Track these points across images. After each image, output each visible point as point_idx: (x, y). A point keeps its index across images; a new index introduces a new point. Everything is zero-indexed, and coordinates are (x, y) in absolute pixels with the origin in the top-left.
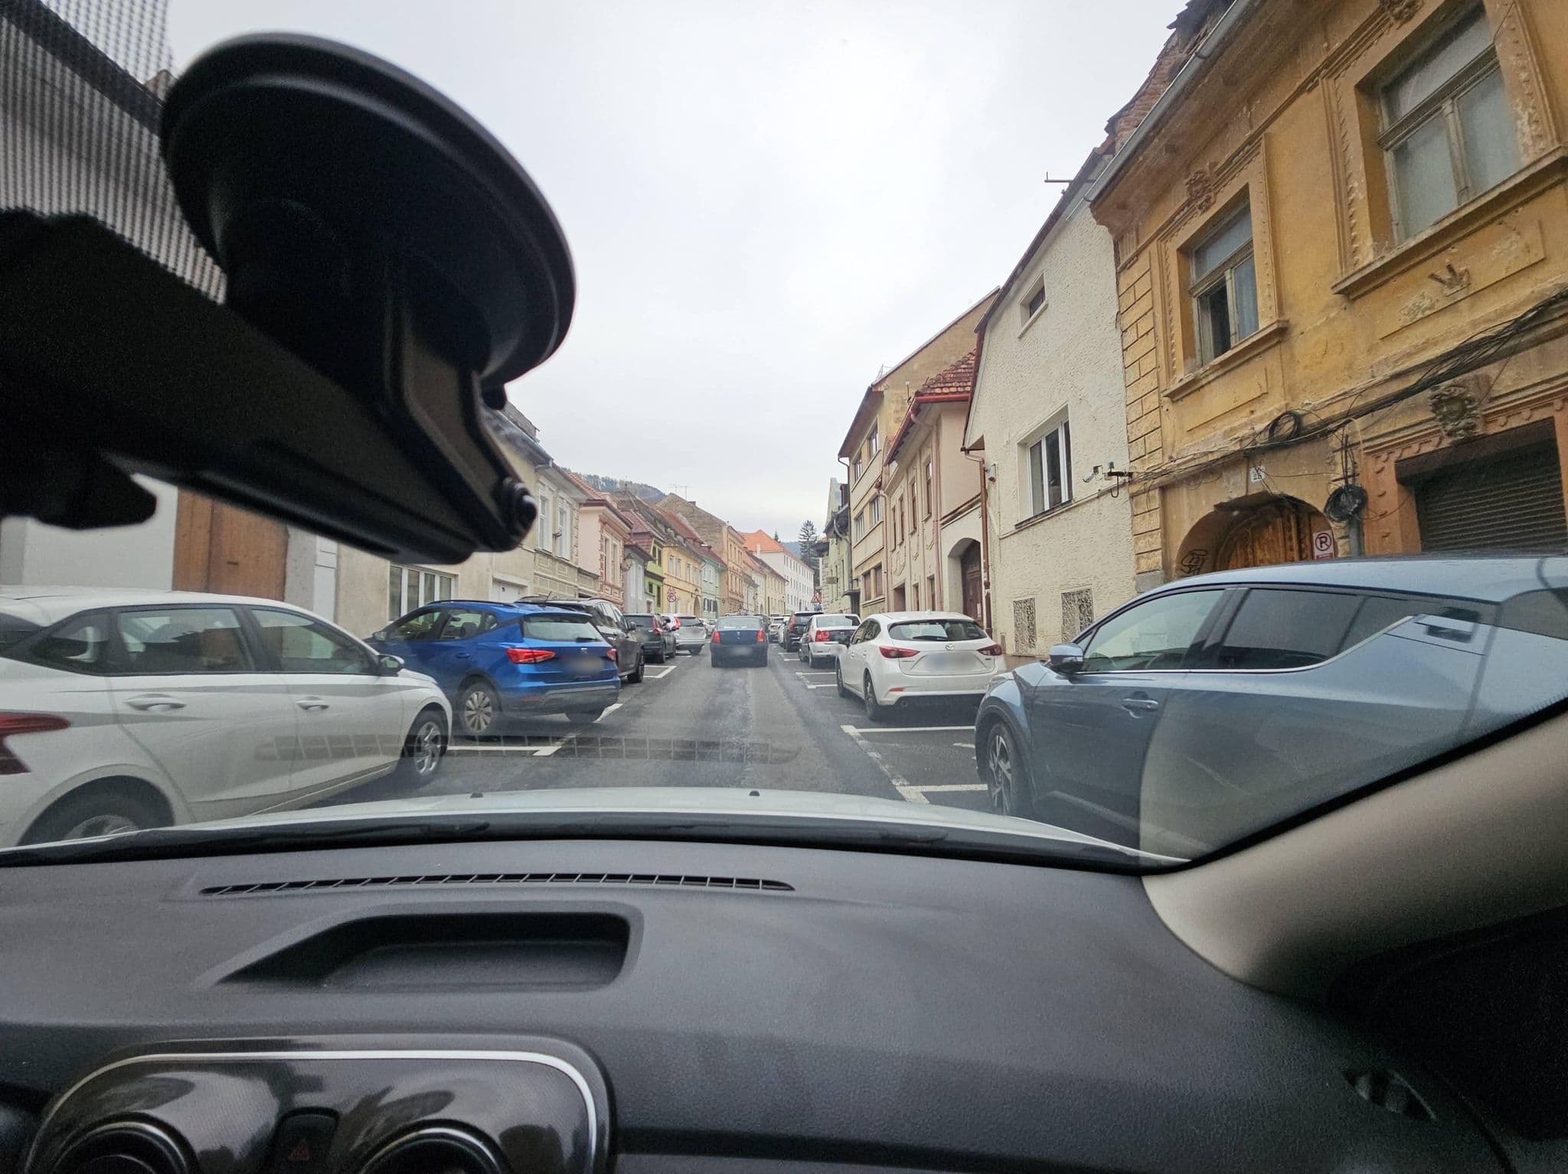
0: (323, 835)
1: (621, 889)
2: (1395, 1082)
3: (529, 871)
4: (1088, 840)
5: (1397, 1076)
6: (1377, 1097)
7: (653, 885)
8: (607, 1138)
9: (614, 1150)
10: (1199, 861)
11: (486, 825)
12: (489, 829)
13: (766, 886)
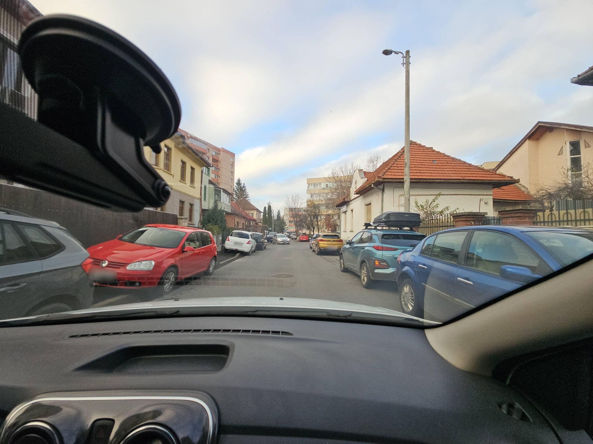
0: (118, 315)
1: (227, 335)
2: (516, 406)
3: (193, 329)
4: (410, 316)
5: (517, 404)
6: (509, 413)
7: (240, 334)
8: (217, 429)
9: (219, 433)
10: (445, 324)
11: (178, 311)
12: (180, 312)
13: (282, 334)
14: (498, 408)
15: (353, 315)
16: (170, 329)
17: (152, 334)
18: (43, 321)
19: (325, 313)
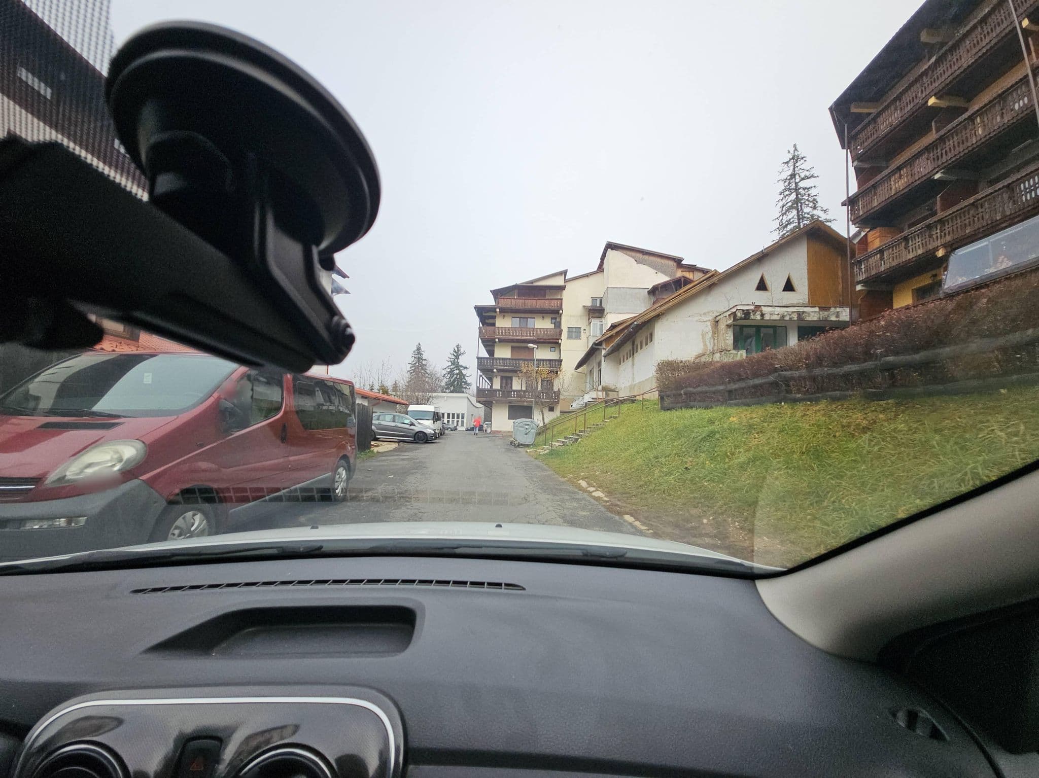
1: (410, 589)
2: (922, 716)
3: (350, 578)
5: (923, 712)
6: (910, 725)
7: (432, 587)
8: (402, 756)
9: (406, 763)
10: (794, 570)
11: (321, 547)
12: (323, 550)
13: (506, 587)
14: (890, 717)
15: (628, 555)
16: (308, 579)
17: (276, 587)
18: (83, 564)
19: (580, 551)
